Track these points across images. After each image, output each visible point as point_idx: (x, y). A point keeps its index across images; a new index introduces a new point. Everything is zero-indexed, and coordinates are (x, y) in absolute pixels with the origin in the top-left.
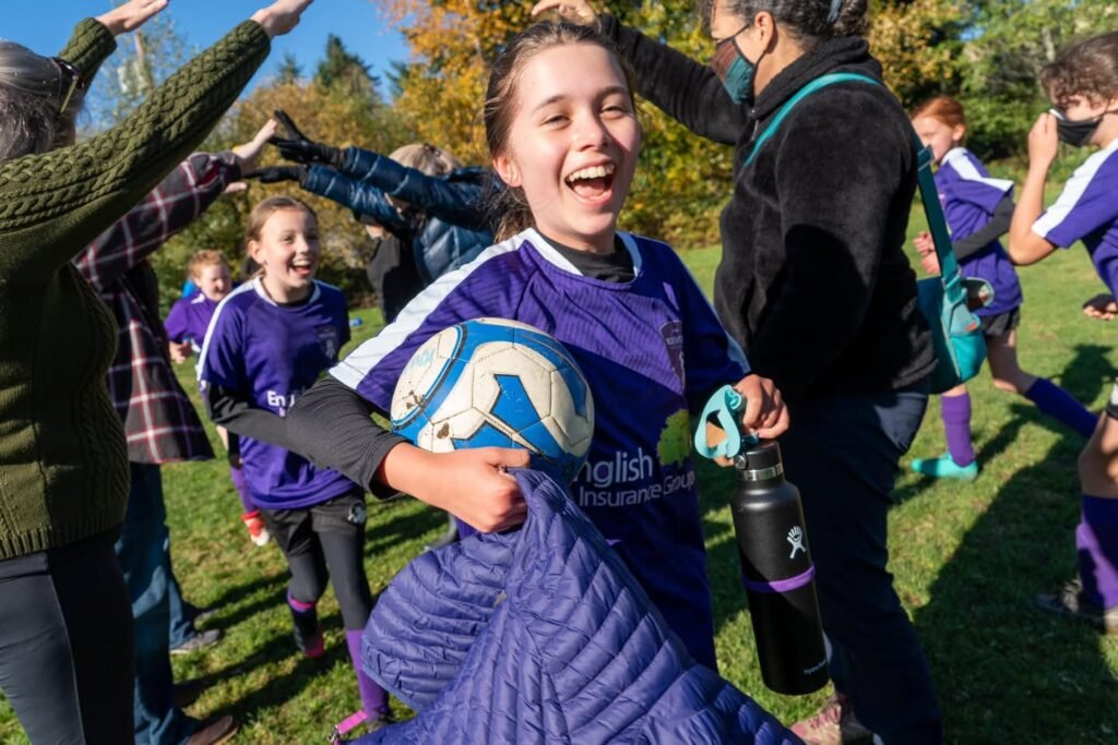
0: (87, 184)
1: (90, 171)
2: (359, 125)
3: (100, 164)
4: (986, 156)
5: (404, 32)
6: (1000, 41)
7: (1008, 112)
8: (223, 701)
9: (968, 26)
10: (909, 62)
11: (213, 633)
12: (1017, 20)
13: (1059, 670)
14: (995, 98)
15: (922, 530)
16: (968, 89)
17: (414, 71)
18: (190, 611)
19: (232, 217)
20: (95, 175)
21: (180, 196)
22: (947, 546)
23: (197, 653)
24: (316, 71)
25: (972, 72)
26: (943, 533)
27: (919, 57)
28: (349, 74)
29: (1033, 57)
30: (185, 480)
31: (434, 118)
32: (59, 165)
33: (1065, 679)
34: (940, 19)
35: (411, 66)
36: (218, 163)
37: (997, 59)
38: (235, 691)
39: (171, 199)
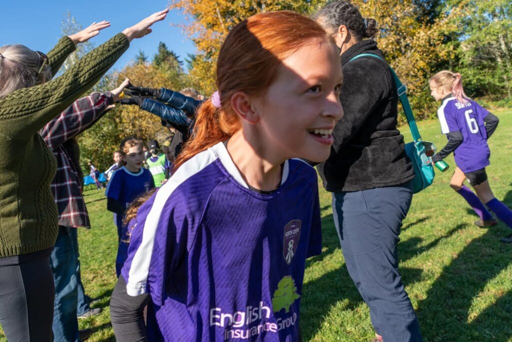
0: (46, 100)
1: (47, 94)
2: (172, 83)
3: (51, 92)
4: (473, 95)
5: (194, 41)
6: (478, 41)
7: (482, 74)
8: (100, 338)
9: (462, 34)
10: (434, 51)
11: (97, 310)
12: (486, 31)
13: (485, 328)
14: (476, 68)
15: (426, 266)
16: (462, 64)
17: (198, 58)
18: (88, 300)
19: (113, 125)
20: (49, 96)
21: (87, 110)
22: (437, 273)
23: (90, 318)
24: (154, 59)
25: (464, 55)
26: (436, 267)
27: (438, 49)
28: (168, 60)
29: (495, 48)
30: (88, 243)
31: (207, 80)
32: (35, 92)
33: (487, 332)
34: (447, 31)
35: (197, 56)
36: (104, 97)
37: (477, 49)
38: (106, 335)
39: (84, 112)
